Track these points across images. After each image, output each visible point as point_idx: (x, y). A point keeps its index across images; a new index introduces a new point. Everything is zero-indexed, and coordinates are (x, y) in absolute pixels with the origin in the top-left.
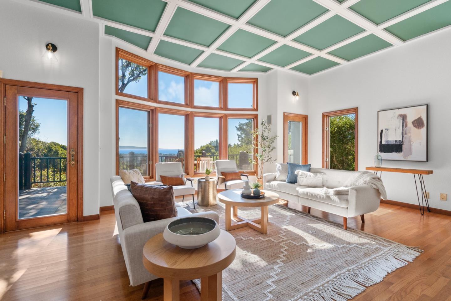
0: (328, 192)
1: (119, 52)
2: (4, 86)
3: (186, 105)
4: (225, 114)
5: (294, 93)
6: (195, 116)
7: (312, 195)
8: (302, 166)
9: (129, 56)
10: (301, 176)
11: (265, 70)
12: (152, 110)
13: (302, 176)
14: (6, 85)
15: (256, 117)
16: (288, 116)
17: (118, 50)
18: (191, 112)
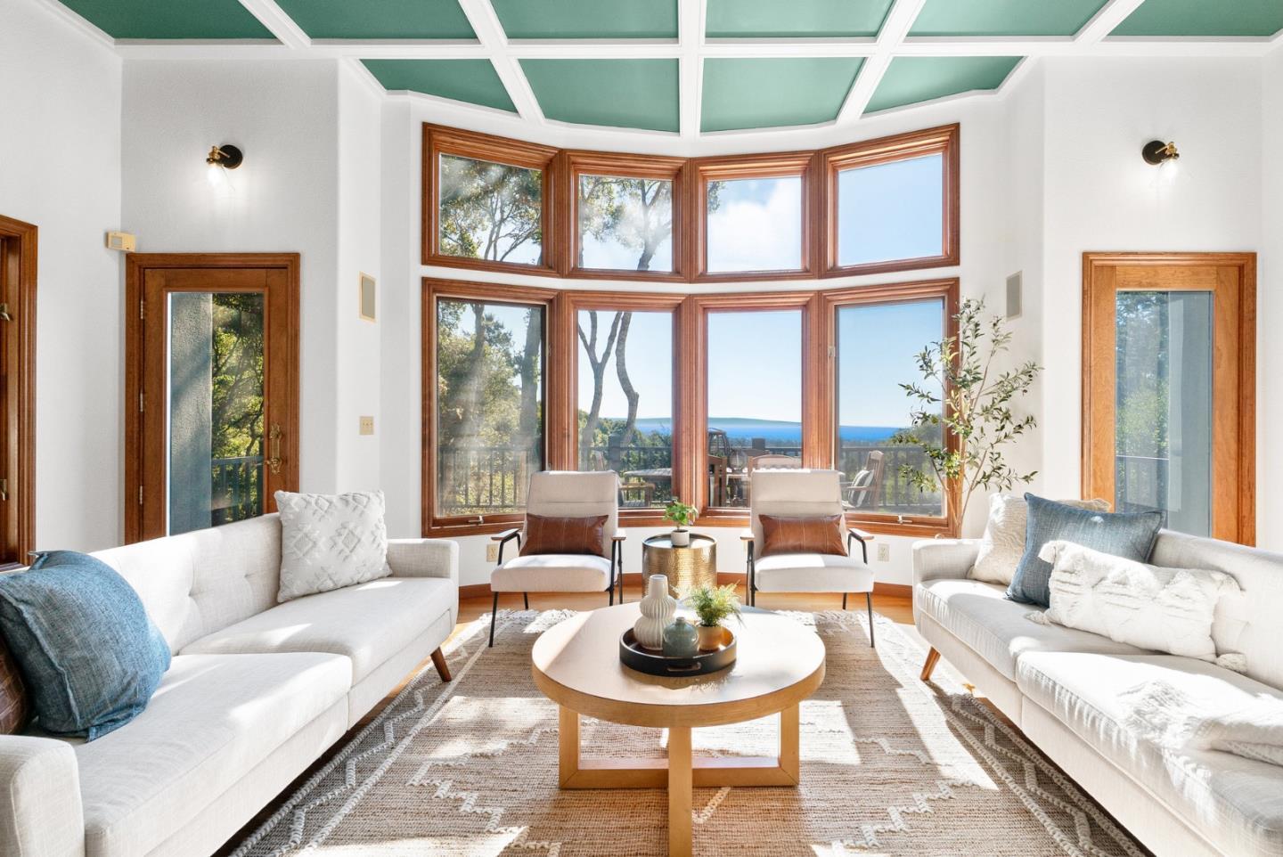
0: (1156, 721)
1: (434, 136)
2: (139, 271)
3: (678, 274)
4: (819, 293)
5: (1155, 152)
6: (706, 310)
7: (1072, 708)
8: (1097, 519)
9: (468, 143)
10: (1066, 577)
11: (992, 75)
12: (551, 301)
13: (1073, 579)
14: (144, 268)
15: (951, 290)
16: (1113, 267)
17: (429, 131)
18: (690, 297)
